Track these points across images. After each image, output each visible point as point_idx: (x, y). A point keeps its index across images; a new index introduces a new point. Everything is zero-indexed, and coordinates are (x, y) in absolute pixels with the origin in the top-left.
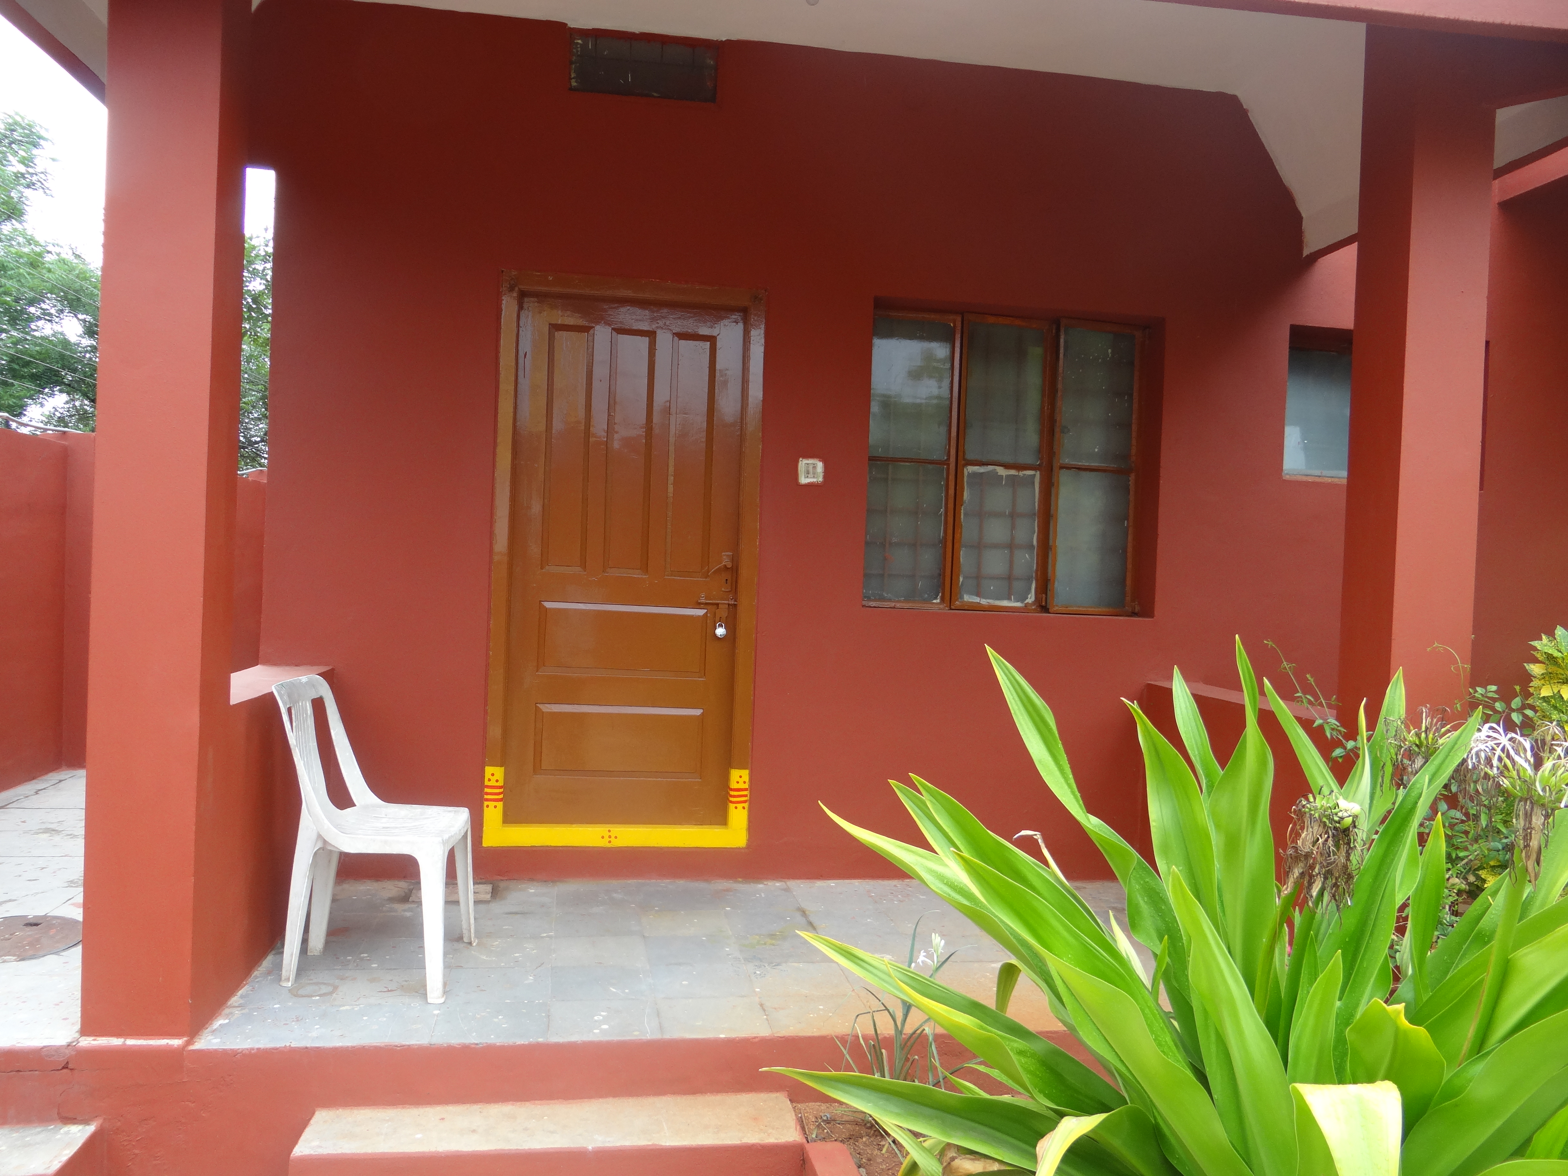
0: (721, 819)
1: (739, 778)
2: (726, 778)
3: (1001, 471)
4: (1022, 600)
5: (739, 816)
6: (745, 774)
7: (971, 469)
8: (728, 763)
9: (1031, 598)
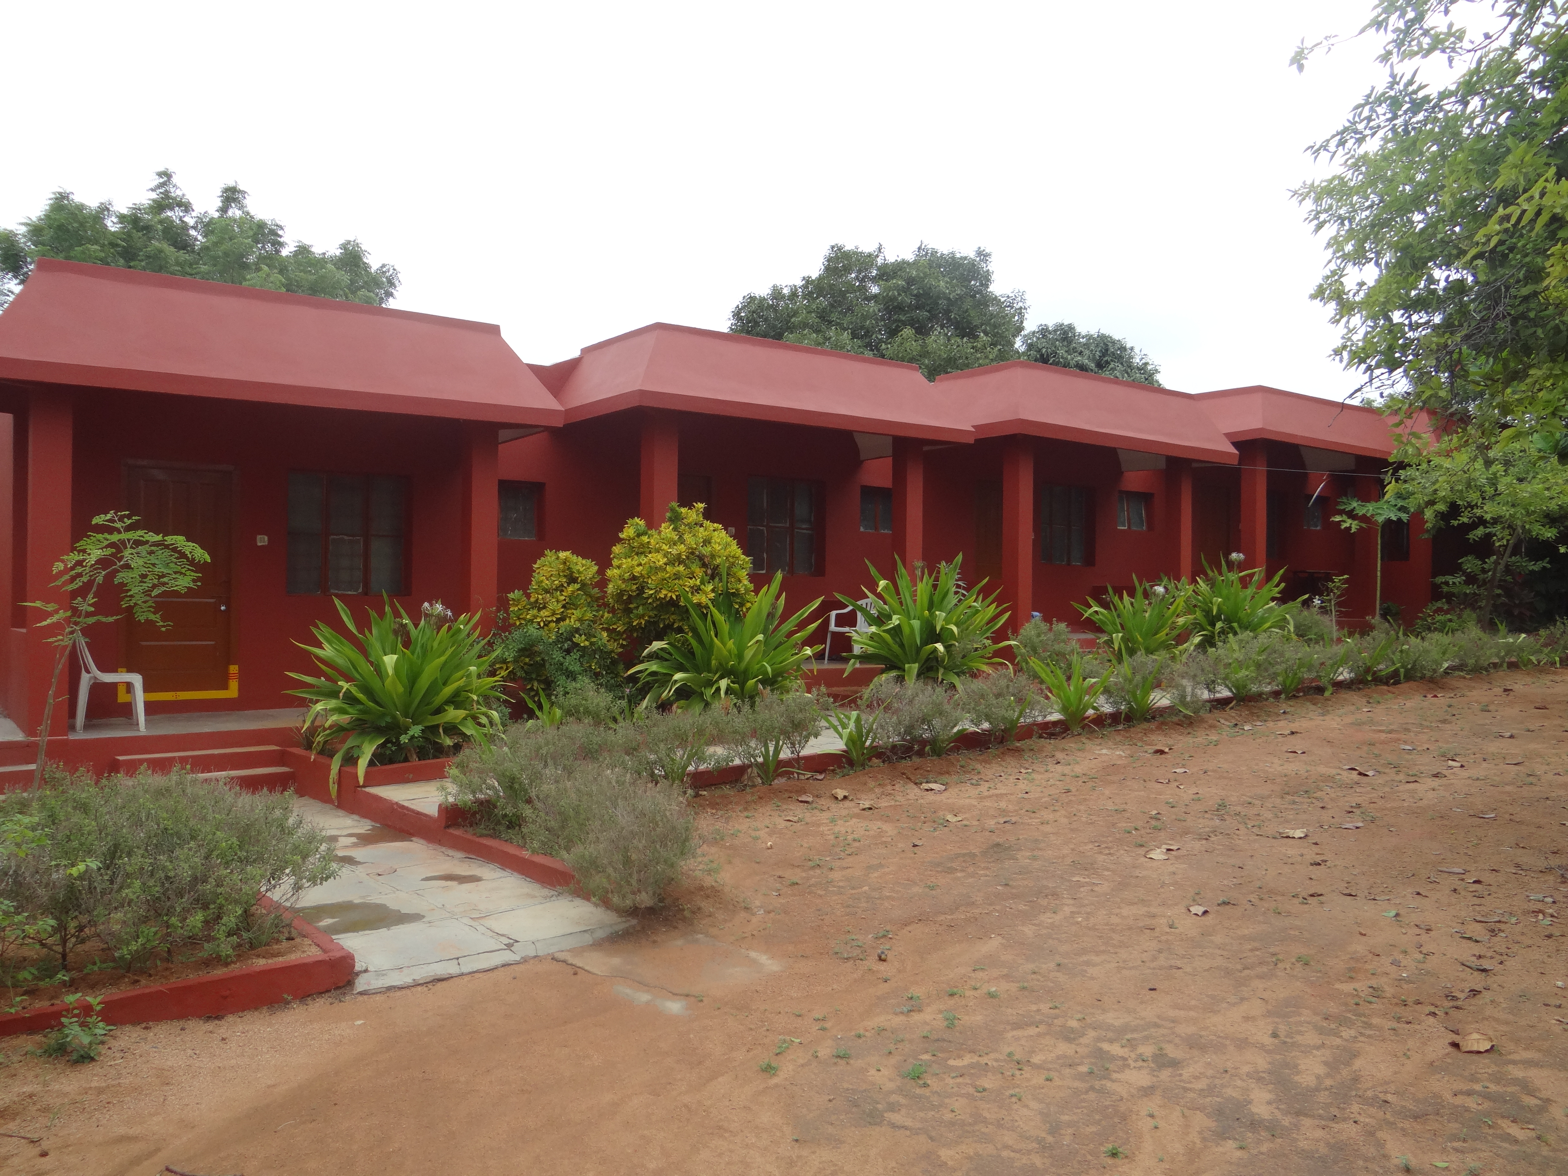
0: (225, 687)
1: (234, 669)
2: (227, 669)
3: (346, 538)
4: (356, 590)
5: (234, 685)
6: (236, 667)
7: (332, 537)
8: (229, 663)
9: (360, 590)
